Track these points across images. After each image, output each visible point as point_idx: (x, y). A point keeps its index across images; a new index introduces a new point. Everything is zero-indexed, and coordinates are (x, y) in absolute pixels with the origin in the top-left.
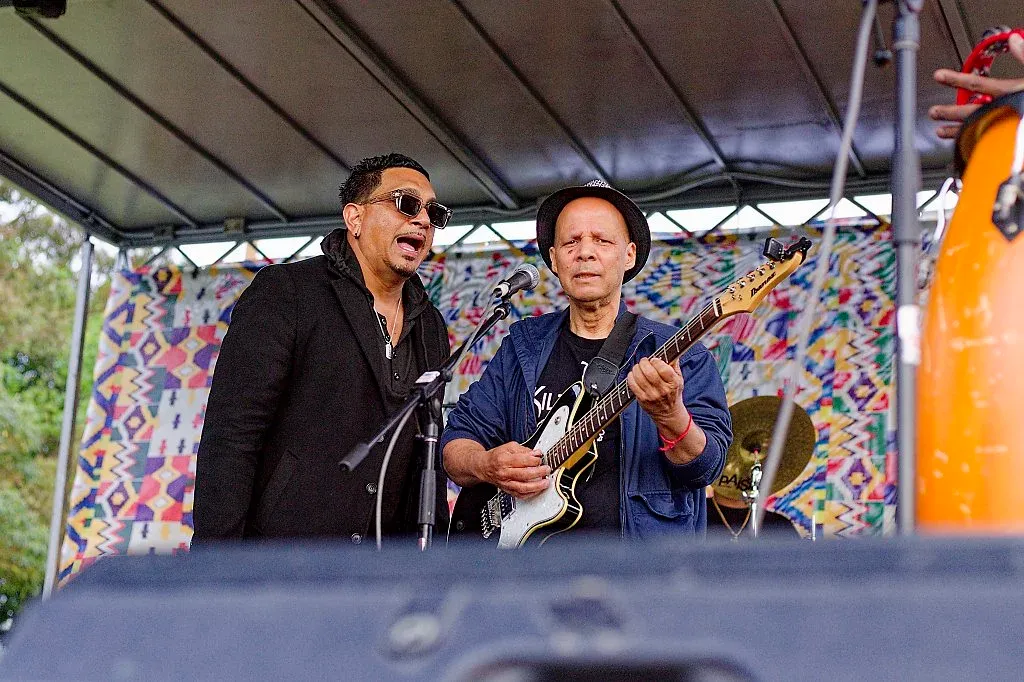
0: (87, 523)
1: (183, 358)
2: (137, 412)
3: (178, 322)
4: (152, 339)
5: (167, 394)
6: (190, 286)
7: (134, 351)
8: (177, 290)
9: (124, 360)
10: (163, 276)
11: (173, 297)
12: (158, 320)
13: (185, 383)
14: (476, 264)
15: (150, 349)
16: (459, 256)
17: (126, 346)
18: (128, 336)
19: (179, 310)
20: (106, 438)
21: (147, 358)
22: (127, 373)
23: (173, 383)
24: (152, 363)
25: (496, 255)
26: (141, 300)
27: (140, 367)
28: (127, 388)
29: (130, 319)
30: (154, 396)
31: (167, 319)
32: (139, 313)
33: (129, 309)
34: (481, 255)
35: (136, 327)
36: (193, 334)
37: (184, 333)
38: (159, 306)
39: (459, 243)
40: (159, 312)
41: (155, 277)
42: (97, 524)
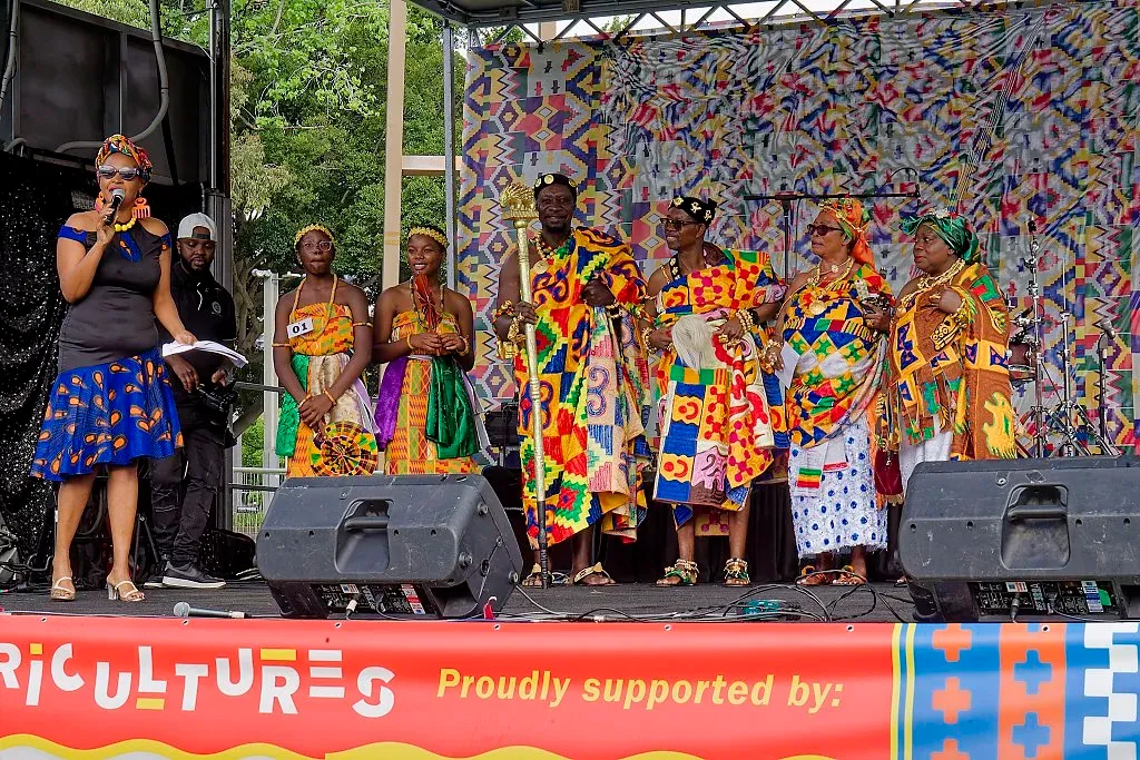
0: (473, 268)
1: (538, 125)
2: (504, 172)
3: (531, 93)
4: (509, 108)
5: (529, 156)
6: (538, 62)
7: (495, 119)
8: (526, 63)
9: (486, 128)
10: (512, 52)
11: (522, 72)
12: (513, 92)
13: (543, 146)
14: (787, 34)
15: (508, 117)
16: (771, 27)
17: (487, 115)
18: (487, 106)
19: (531, 81)
20: (479, 195)
21: (507, 126)
22: (491, 139)
23: (534, 147)
24: (511, 130)
25: (803, 27)
26: (495, 74)
27: (502, 133)
28: (494, 152)
29: (487, 91)
30: (516, 158)
31: (520, 91)
32: (495, 86)
33: (484, 81)
34: (789, 27)
35: (493, 98)
36: (545, 102)
37: (538, 101)
38: (511, 79)
39: (770, 16)
40: (512, 85)
41: (505, 52)
42: (482, 269)
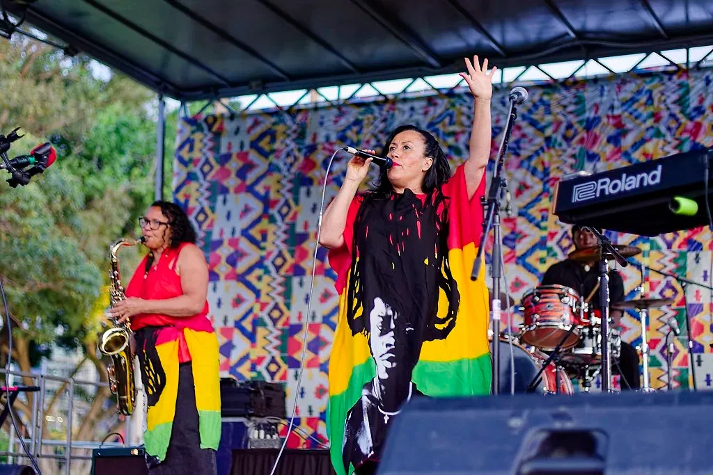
1: (229, 173)
2: (202, 211)
3: (224, 150)
4: (207, 162)
5: (220, 198)
6: (229, 126)
7: (197, 170)
8: (221, 129)
9: (191, 177)
10: (210, 120)
11: (218, 135)
12: (211, 149)
13: (232, 190)
14: (417, 105)
15: (206, 168)
16: (405, 100)
17: (191, 167)
18: (191, 160)
19: (224, 142)
21: (205, 175)
22: (193, 185)
23: (225, 191)
24: (209, 178)
25: (430, 99)
26: (198, 136)
27: (201, 180)
28: (194, 195)
29: (191, 149)
30: (212, 199)
31: (216, 149)
32: (198, 145)
33: (189, 142)
34: (419, 99)
35: (196, 154)
36: (234, 157)
37: (227, 157)
38: (210, 140)
39: (404, 91)
40: (210, 144)
41: (206, 120)
